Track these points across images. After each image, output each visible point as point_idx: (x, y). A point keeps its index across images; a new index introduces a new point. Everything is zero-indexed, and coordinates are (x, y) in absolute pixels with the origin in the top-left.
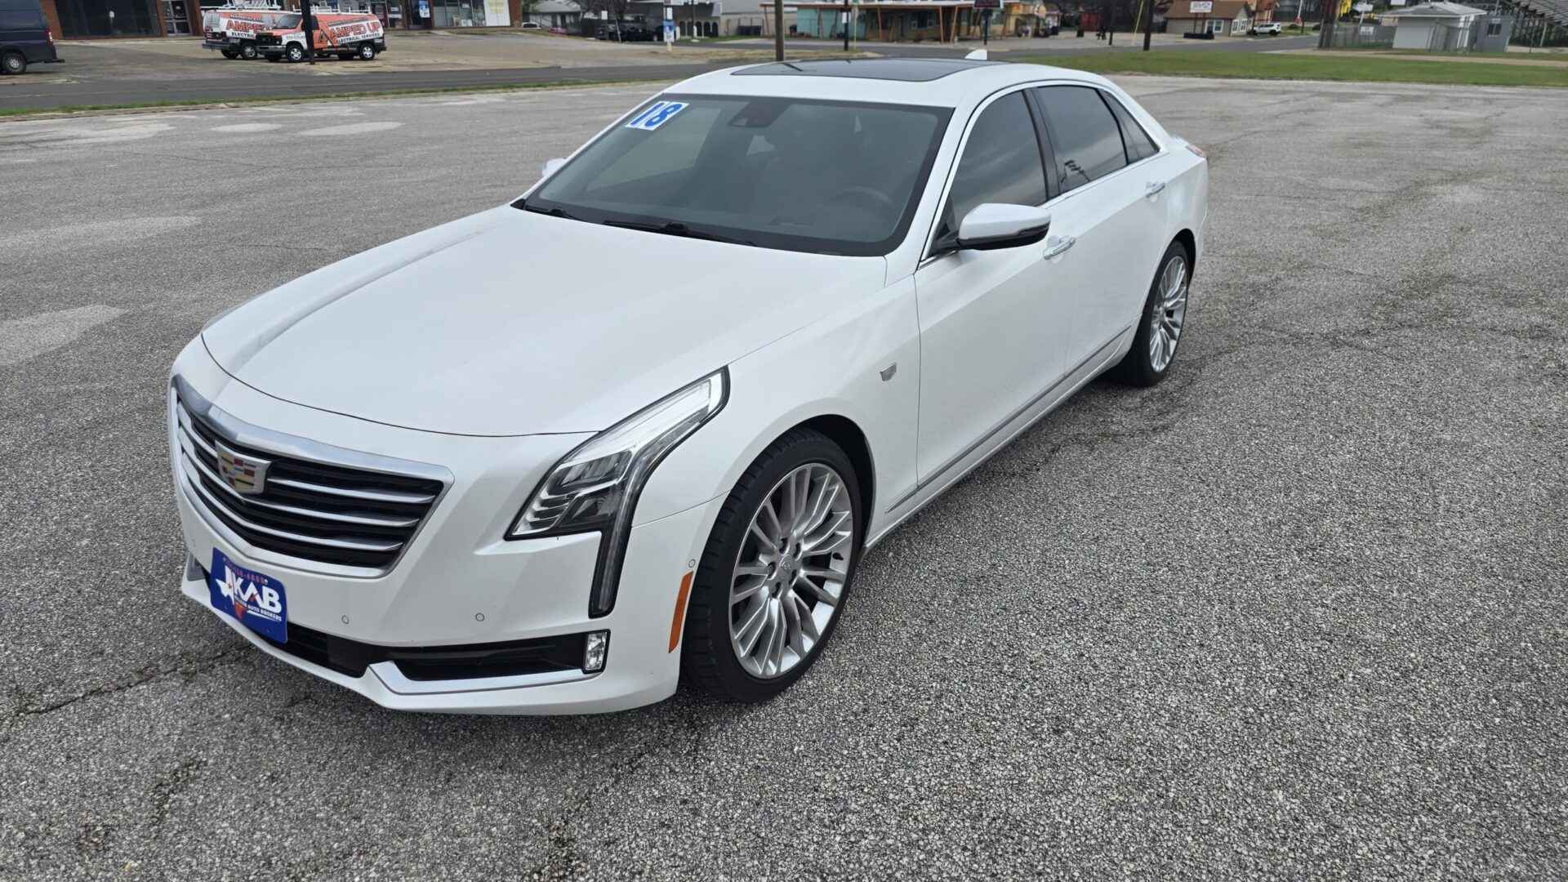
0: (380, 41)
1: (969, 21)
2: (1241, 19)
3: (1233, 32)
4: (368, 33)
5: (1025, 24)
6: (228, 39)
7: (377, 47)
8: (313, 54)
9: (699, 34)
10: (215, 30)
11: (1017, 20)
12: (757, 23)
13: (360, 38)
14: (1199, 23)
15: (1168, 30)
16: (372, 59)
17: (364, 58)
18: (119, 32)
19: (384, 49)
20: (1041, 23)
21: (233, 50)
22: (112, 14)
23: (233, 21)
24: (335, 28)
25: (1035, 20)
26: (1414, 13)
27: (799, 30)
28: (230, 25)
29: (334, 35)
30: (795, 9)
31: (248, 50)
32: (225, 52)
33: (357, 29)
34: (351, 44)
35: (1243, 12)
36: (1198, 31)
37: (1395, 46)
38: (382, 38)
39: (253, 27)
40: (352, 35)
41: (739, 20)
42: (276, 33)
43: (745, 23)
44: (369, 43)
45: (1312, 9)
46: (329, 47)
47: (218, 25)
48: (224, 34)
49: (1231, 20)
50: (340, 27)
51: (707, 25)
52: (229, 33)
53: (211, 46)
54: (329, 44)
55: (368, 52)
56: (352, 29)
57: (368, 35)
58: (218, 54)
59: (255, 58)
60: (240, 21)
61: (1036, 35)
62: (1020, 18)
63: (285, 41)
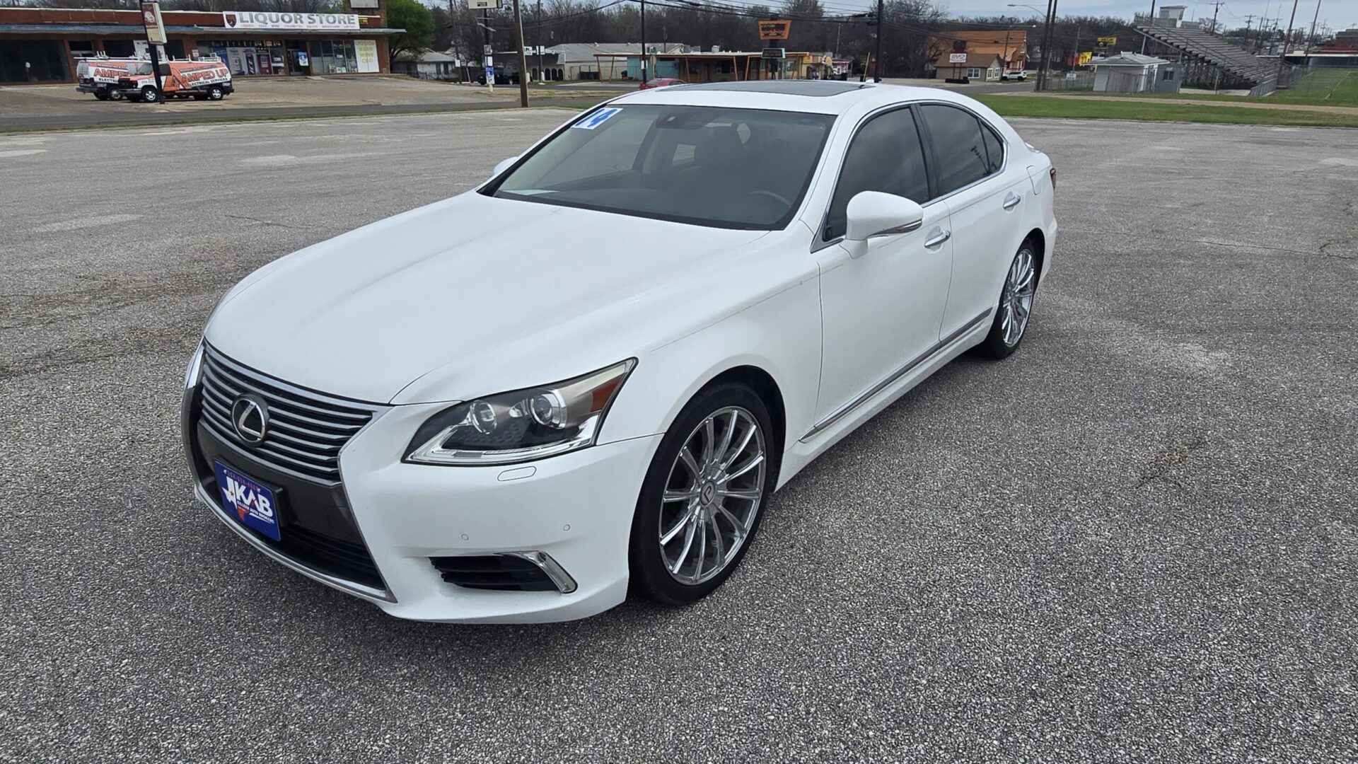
0: (229, 84)
1: (766, 68)
2: (994, 67)
3: (988, 78)
4: (217, 78)
5: (814, 70)
6: (96, 84)
7: (226, 90)
8: (164, 96)
9: (547, 78)
10: (86, 77)
11: (808, 68)
12: (594, 69)
13: (210, 82)
14: (957, 70)
15: (937, 75)
16: (220, 99)
17: (213, 99)
18: (35, 79)
19: (233, 91)
20: (829, 71)
21: (103, 93)
22: (28, 65)
23: (100, 69)
24: (186, 74)
25: (824, 68)
26: (1108, 62)
27: (629, 75)
28: (97, 73)
29: (184, 80)
30: (625, 58)
31: (115, 92)
32: (96, 95)
33: (207, 76)
34: (201, 87)
35: (996, 62)
36: (957, 77)
37: (1094, 89)
38: (230, 82)
39: (118, 73)
40: (202, 80)
41: (580, 67)
42: (132, 79)
43: (585, 70)
44: (218, 86)
45: (1058, 60)
46: (181, 90)
47: (87, 73)
48: (92, 79)
49: (986, 68)
50: (191, 73)
51: (554, 71)
52: (97, 79)
53: (82, 90)
54: (181, 87)
55: (217, 94)
56: (202, 75)
57: (217, 80)
58: (92, 96)
59: (120, 99)
60: (106, 69)
61: (825, 78)
62: (811, 66)
63: (140, 85)
